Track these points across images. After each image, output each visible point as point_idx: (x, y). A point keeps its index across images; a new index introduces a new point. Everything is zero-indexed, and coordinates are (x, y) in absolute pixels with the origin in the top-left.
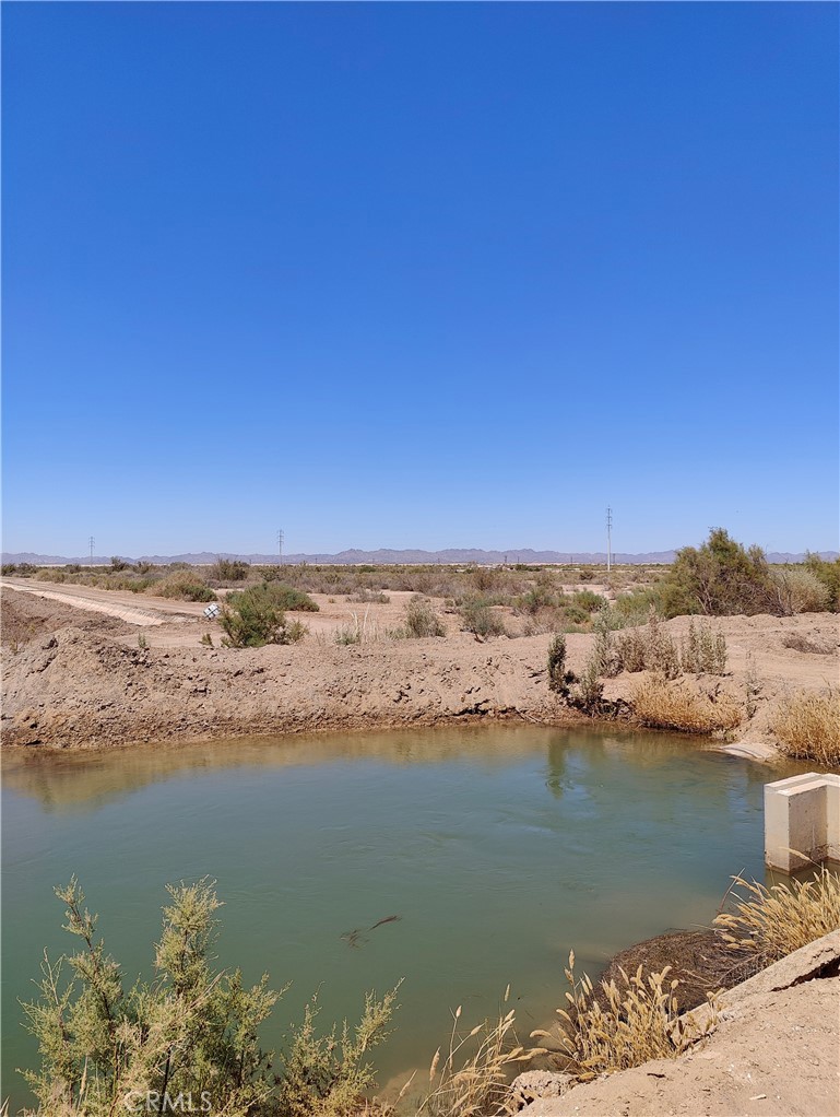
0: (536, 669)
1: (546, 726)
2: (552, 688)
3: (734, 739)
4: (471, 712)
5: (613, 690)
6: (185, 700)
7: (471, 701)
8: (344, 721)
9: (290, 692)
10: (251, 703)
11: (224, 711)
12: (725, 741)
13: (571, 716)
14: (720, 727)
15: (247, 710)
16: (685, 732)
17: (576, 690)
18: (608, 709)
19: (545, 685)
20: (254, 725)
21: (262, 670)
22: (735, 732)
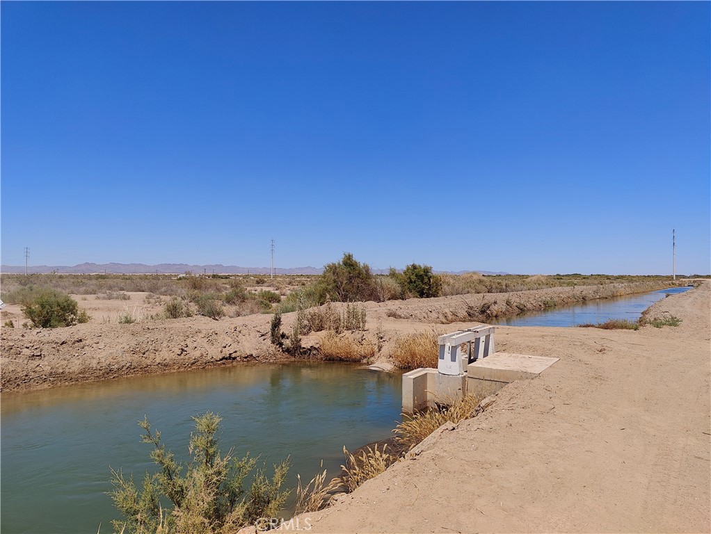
0: (263, 332)
1: (271, 364)
2: (273, 342)
3: (372, 363)
4: (226, 359)
5: (307, 342)
6: (26, 362)
7: (226, 352)
8: (145, 370)
9: (104, 354)
10: (77, 362)
11: (57, 368)
12: (368, 364)
13: (284, 358)
14: (365, 357)
15: (75, 366)
16: (347, 361)
17: (287, 343)
18: (305, 353)
19: (269, 342)
20: (81, 375)
21: (81, 341)
22: (372, 359)
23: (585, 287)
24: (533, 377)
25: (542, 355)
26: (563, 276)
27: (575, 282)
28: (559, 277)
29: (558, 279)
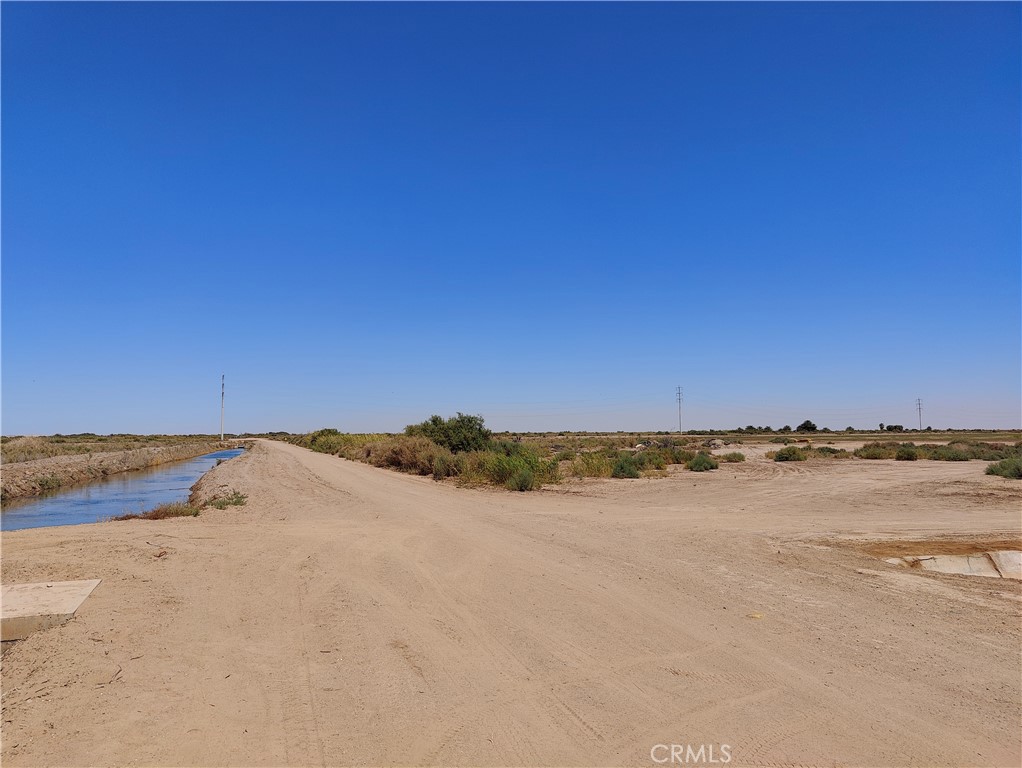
23: (104, 454)
24: (64, 621)
25: (68, 578)
26: (66, 437)
27: (89, 445)
28: (59, 439)
29: (57, 442)
